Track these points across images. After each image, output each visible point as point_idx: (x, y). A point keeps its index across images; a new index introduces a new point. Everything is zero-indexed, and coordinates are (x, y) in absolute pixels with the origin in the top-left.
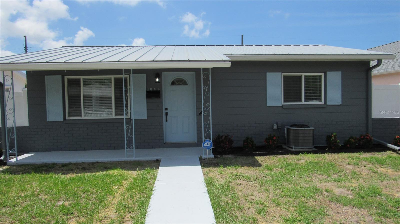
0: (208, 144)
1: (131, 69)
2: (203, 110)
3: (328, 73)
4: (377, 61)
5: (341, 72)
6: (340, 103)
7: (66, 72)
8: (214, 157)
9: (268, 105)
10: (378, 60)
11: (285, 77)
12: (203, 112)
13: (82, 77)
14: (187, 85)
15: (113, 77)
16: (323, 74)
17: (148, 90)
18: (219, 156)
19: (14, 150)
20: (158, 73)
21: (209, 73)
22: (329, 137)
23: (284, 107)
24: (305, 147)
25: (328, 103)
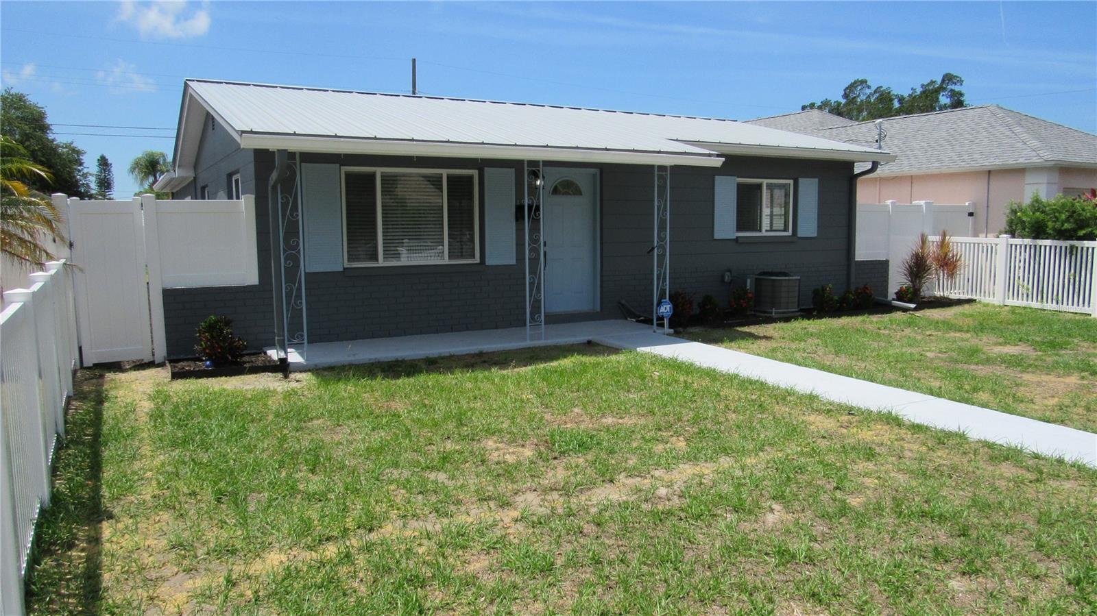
0: (666, 308)
1: (539, 161)
2: (656, 245)
3: (801, 180)
4: (871, 163)
5: (817, 180)
6: (815, 235)
7: (415, 160)
8: (675, 331)
9: (717, 236)
10: (874, 163)
11: (740, 186)
12: (656, 249)
13: (379, 171)
14: (581, 194)
15: (445, 172)
16: (791, 182)
17: (518, 203)
18: (681, 330)
19: (302, 336)
20: (534, 168)
21: (667, 175)
22: (816, 292)
23: (740, 241)
24: (790, 310)
25: (801, 234)
